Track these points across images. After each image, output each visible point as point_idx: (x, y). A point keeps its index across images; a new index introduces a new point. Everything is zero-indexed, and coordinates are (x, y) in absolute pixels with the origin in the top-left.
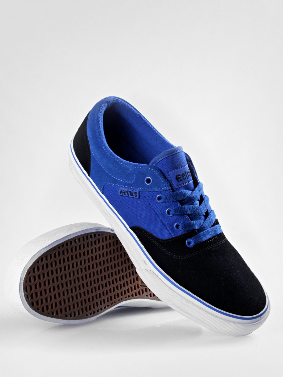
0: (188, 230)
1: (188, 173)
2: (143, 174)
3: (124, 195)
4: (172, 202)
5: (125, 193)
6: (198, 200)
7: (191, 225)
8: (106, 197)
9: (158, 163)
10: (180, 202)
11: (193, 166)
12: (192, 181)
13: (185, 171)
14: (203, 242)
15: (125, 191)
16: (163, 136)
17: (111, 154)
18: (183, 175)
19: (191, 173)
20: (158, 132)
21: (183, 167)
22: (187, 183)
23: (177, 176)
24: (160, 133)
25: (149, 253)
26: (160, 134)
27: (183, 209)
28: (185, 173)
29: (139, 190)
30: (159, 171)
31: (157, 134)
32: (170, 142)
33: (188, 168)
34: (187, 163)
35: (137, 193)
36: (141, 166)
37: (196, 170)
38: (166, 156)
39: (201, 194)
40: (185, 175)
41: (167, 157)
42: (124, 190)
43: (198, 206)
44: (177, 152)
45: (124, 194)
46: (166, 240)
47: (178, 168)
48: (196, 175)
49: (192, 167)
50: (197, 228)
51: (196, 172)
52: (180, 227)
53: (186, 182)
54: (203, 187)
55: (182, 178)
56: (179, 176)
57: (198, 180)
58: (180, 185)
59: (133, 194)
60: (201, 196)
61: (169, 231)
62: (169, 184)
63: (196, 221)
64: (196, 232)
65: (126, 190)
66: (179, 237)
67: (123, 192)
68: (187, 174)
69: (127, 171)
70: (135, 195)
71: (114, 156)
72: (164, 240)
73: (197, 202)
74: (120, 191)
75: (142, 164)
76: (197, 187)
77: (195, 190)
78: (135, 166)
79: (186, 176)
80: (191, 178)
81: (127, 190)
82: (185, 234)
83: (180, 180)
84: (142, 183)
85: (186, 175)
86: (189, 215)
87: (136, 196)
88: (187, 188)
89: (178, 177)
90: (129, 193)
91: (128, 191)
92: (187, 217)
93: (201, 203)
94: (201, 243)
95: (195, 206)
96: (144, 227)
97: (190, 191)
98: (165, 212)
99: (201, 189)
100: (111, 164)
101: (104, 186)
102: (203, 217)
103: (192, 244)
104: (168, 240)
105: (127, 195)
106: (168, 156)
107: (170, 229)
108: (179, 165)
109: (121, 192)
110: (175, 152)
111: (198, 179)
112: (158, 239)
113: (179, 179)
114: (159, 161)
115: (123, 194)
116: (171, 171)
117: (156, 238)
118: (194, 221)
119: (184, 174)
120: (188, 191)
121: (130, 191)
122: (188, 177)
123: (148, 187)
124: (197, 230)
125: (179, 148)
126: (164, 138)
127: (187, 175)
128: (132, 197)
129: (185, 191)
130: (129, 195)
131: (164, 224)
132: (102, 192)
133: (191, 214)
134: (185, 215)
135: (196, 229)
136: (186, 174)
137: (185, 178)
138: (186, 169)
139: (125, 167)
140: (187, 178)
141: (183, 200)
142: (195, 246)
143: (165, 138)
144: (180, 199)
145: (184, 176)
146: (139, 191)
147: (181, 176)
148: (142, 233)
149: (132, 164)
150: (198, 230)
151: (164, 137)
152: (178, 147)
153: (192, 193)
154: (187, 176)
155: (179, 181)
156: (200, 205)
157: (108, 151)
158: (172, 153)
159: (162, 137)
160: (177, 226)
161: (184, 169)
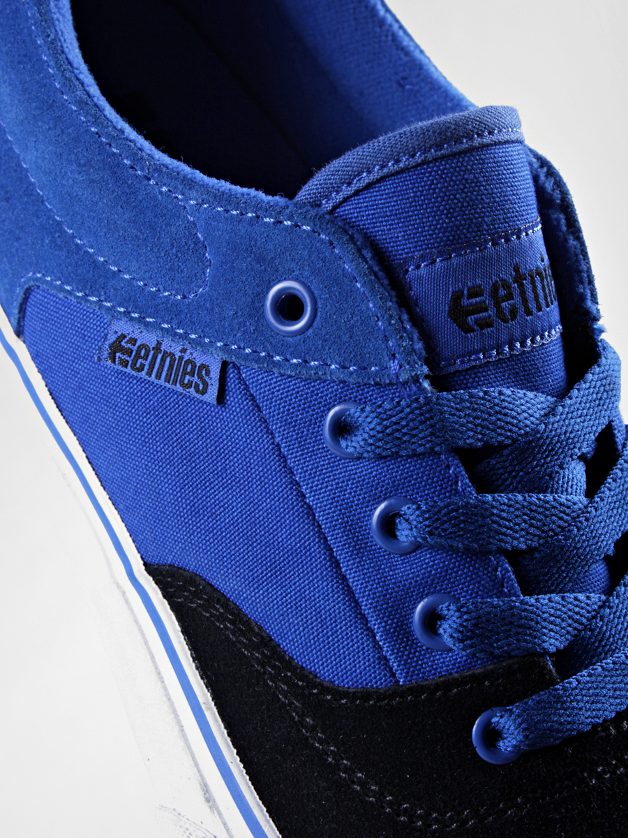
0: (497, 652)
1: (533, 282)
2: (260, 260)
3: (129, 370)
4: (423, 454)
5: (138, 356)
6: (582, 458)
7: (522, 624)
8: (35, 357)
9: (345, 200)
10: (470, 457)
11: (579, 239)
12: (556, 332)
13: (517, 269)
14: (581, 734)
15: (143, 346)
16: (411, 39)
17: (85, 103)
18: (499, 292)
19: (555, 276)
20: (388, 10)
21: (508, 240)
22: (523, 344)
23: (457, 297)
24: (397, 21)
25: (235, 745)
26: (401, 27)
27: (484, 517)
28: (519, 278)
29: (225, 357)
30: (368, 255)
31: (382, 22)
32: (450, 79)
33: (543, 249)
34: (541, 212)
35: (208, 373)
36: (258, 206)
37: (595, 271)
38: (397, 161)
39: (606, 421)
40: (516, 293)
41: (402, 171)
42: (133, 341)
43: (580, 499)
44: (477, 141)
45: (134, 364)
46: (353, 696)
47: (471, 246)
48: (595, 301)
49: (572, 242)
50: (553, 643)
51: (591, 281)
52: (446, 630)
53: (517, 334)
54: (618, 377)
55: (492, 312)
56: (470, 297)
57: (601, 331)
58: (477, 353)
59: (185, 373)
60: (607, 437)
61: (375, 642)
62: (419, 346)
63: (557, 598)
64: (544, 667)
65: (149, 339)
66: (432, 690)
67: (129, 352)
68: (528, 288)
69: (168, 225)
70: (196, 379)
71: (99, 117)
72: (338, 693)
73: (577, 472)
74: (112, 338)
75: (261, 195)
76: (589, 376)
77: (575, 393)
78: (220, 197)
79: (517, 299)
80: (554, 311)
81: (152, 345)
82: (473, 679)
83: (476, 321)
84: (250, 316)
85: (523, 293)
86: (514, 556)
87: (204, 392)
88: (525, 372)
89: (465, 302)
90: (163, 360)
91: (157, 348)
92: (506, 569)
93: (602, 481)
94: (569, 741)
95: (563, 499)
96: (229, 584)
97: (542, 397)
98: (371, 516)
99: (610, 390)
100: (74, 167)
101: (28, 292)
102: (599, 570)
103: (507, 745)
104: (366, 695)
105: (149, 374)
106: (412, 162)
107: (386, 632)
108: (479, 225)
109: (116, 348)
110: (471, 138)
111: (600, 323)
112: (303, 677)
113: (471, 319)
114: (353, 188)
115: (125, 364)
116: (423, 258)
117: (289, 664)
118: (544, 599)
119: (506, 286)
120: (531, 395)
121: (172, 355)
122: (532, 305)
123: (282, 345)
124: (551, 655)
125: (490, 121)
126: (417, 54)
127: (530, 295)
128: (179, 388)
129: (508, 392)
130: (158, 376)
131: (349, 592)
132: (15, 323)
133: (530, 550)
134: (490, 552)
135: (546, 652)
136: (521, 286)
137: (513, 313)
138: (523, 253)
139: (155, 199)
140: (529, 313)
141: (490, 450)
142: (523, 756)
143: (422, 52)
144: (472, 439)
145: (510, 297)
146: (225, 365)
147: (486, 298)
148: (212, 615)
149: (205, 186)
150: (559, 655)
151: (417, 46)
152: (487, 110)
153: (552, 411)
154: (525, 301)
155: (468, 330)
156: (591, 492)
157: (72, 82)
158: (439, 147)
159: (406, 42)
160: (432, 620)
161: (512, 252)
